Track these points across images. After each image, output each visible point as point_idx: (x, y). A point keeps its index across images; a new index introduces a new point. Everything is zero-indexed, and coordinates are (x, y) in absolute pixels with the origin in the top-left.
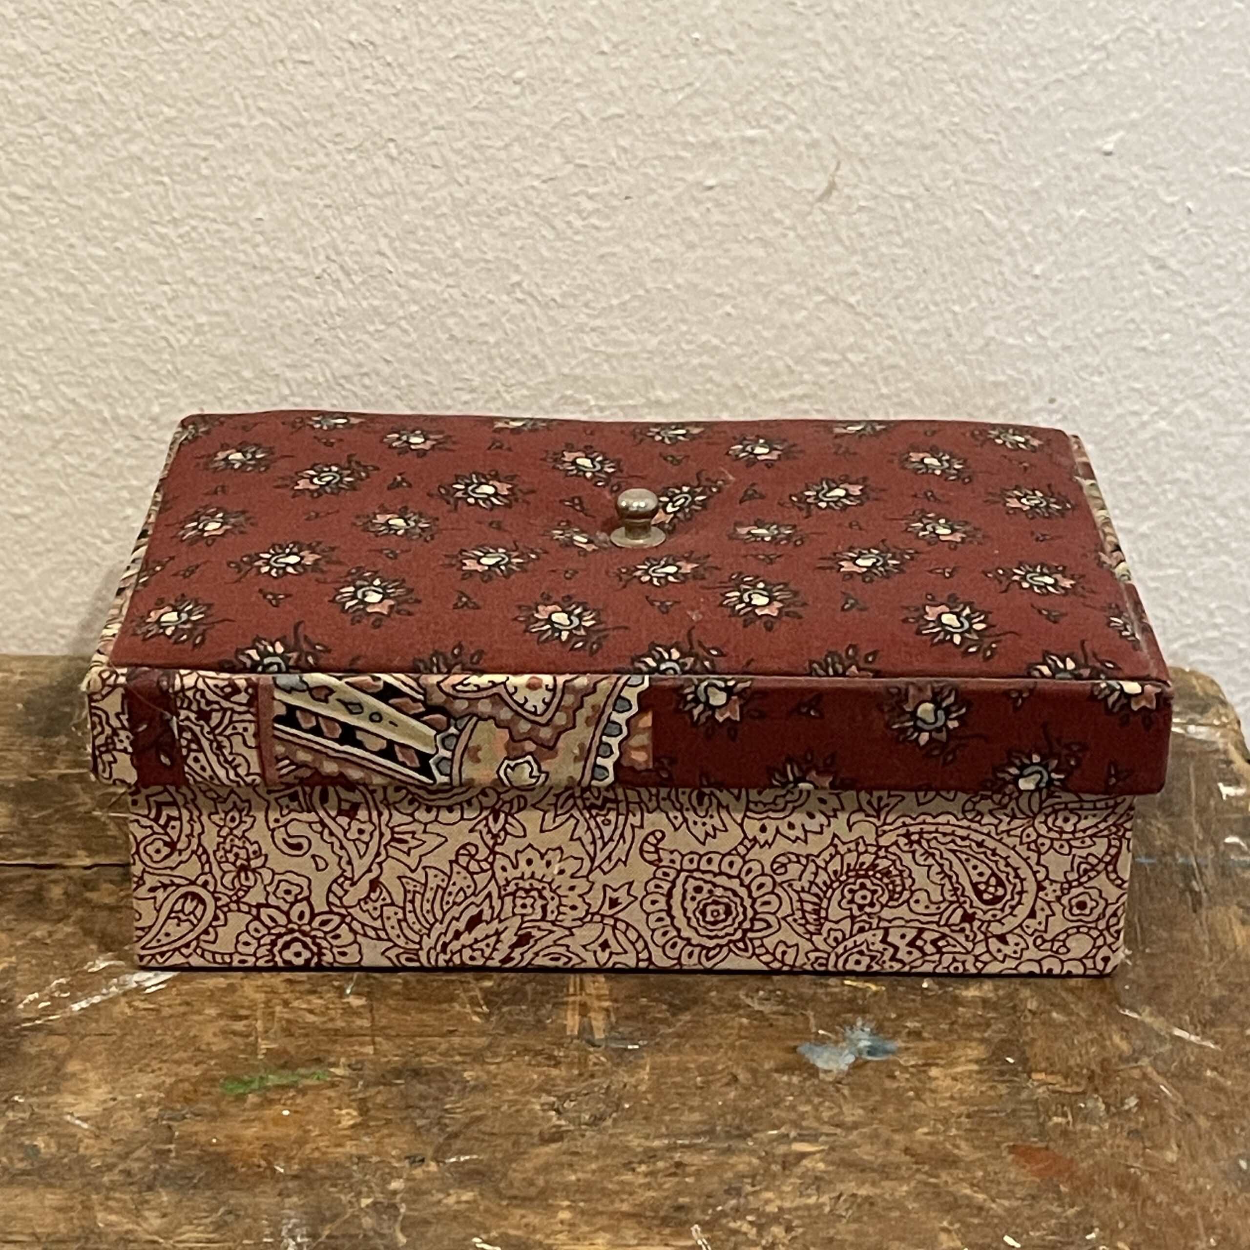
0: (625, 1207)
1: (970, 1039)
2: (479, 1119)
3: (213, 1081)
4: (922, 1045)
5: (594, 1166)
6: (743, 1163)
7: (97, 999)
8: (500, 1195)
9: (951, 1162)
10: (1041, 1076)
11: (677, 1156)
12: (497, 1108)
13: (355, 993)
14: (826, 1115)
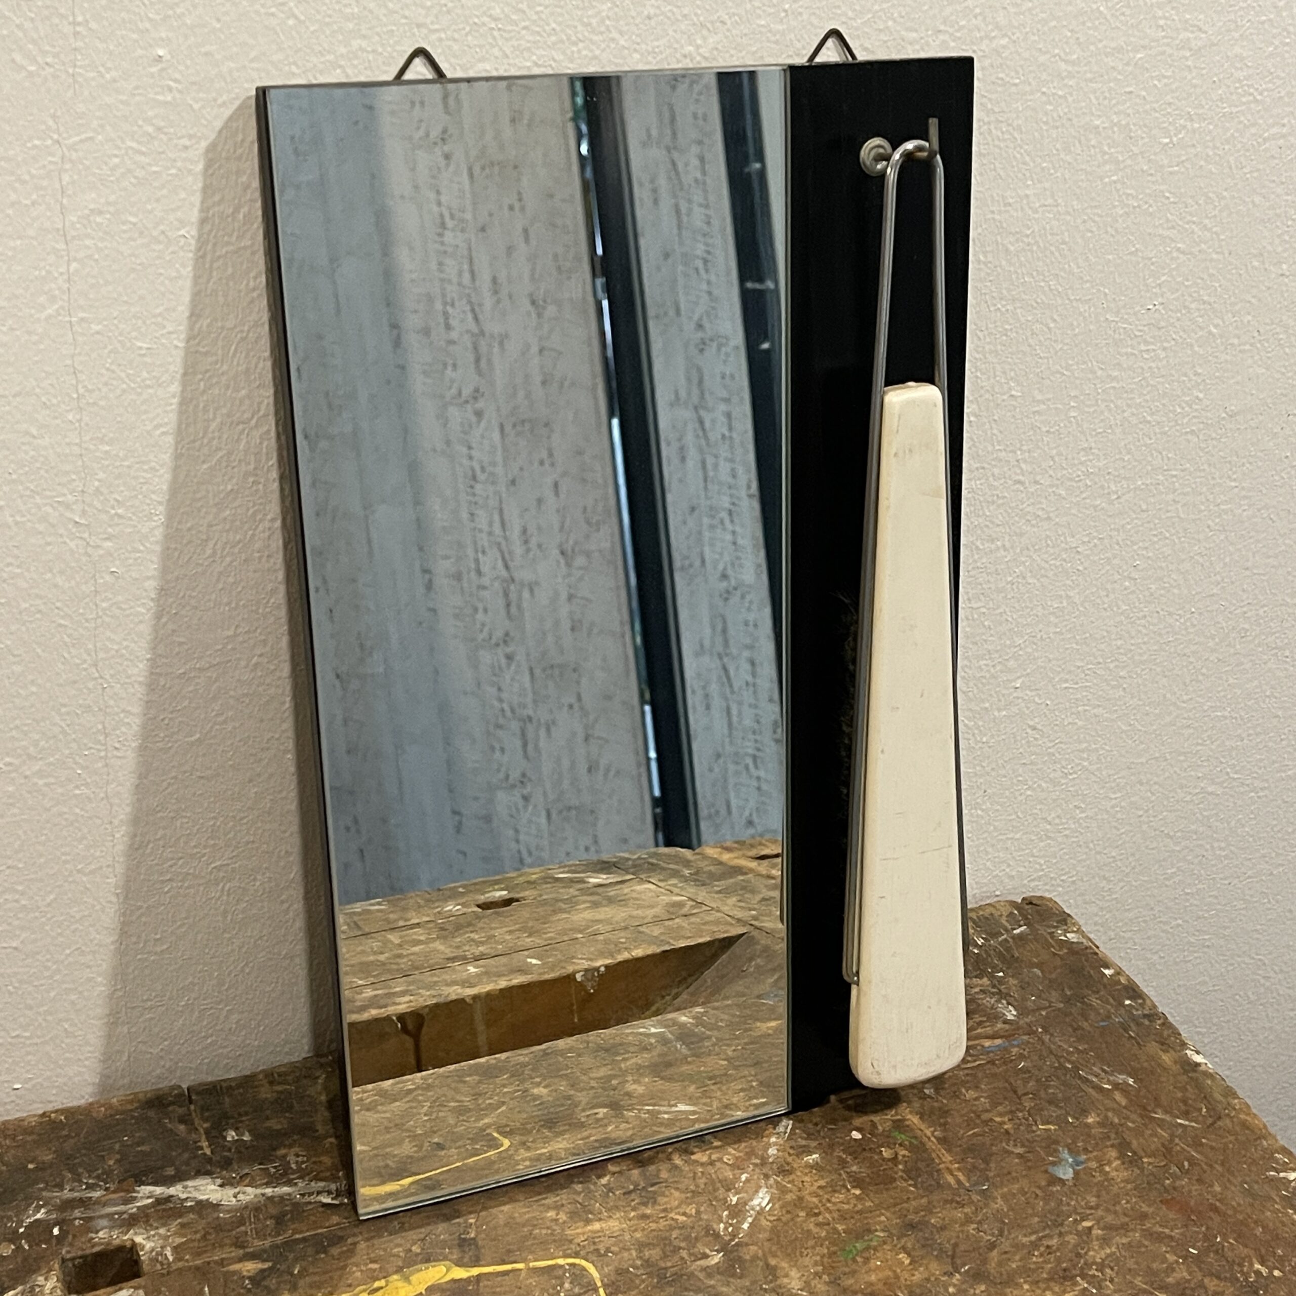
0: (1045, 1276)
1: (1107, 1147)
2: (956, 1245)
3: (835, 1253)
4: (1091, 1155)
5: (1017, 1258)
6: (1072, 1239)
7: (750, 1220)
8: (995, 1284)
9: (1144, 1216)
10: (1145, 1160)
11: (1045, 1243)
12: (958, 1237)
13: (853, 1187)
14: (1083, 1203)
